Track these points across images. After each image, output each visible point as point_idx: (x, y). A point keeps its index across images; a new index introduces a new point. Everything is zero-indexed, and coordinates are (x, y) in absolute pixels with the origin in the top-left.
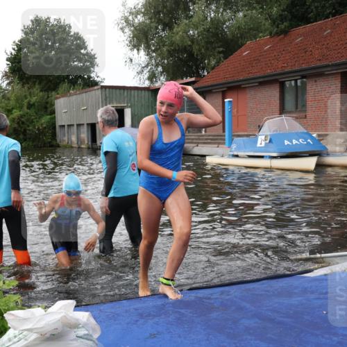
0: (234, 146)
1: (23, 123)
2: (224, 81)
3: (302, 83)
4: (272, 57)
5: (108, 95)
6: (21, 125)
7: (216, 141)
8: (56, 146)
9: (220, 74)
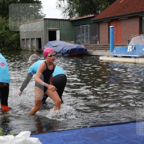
0: (115, 51)
2: (109, 16)
4: (135, 3)
5: (47, 23)
6: (2, 39)
7: (105, 48)
8: (20, 50)
9: (107, 12)
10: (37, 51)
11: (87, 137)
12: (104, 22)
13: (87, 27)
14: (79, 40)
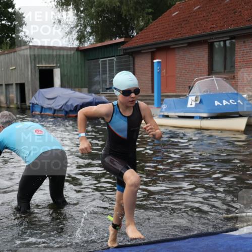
0: (164, 106)
2: (151, 42)
3: (231, 43)
4: (201, 17)
9: (149, 34)
10: (18, 108)
12: (142, 52)
13: (111, 62)
14: (97, 87)
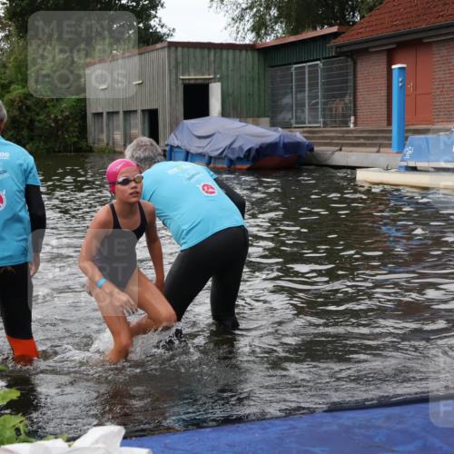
0: (409, 151)
1: (28, 108)
5: (180, 59)
6: (27, 113)
7: (374, 142)
8: (86, 151)
9: (384, 18)
11: (314, 446)
12: (371, 50)
13: (313, 70)
14: (286, 116)
